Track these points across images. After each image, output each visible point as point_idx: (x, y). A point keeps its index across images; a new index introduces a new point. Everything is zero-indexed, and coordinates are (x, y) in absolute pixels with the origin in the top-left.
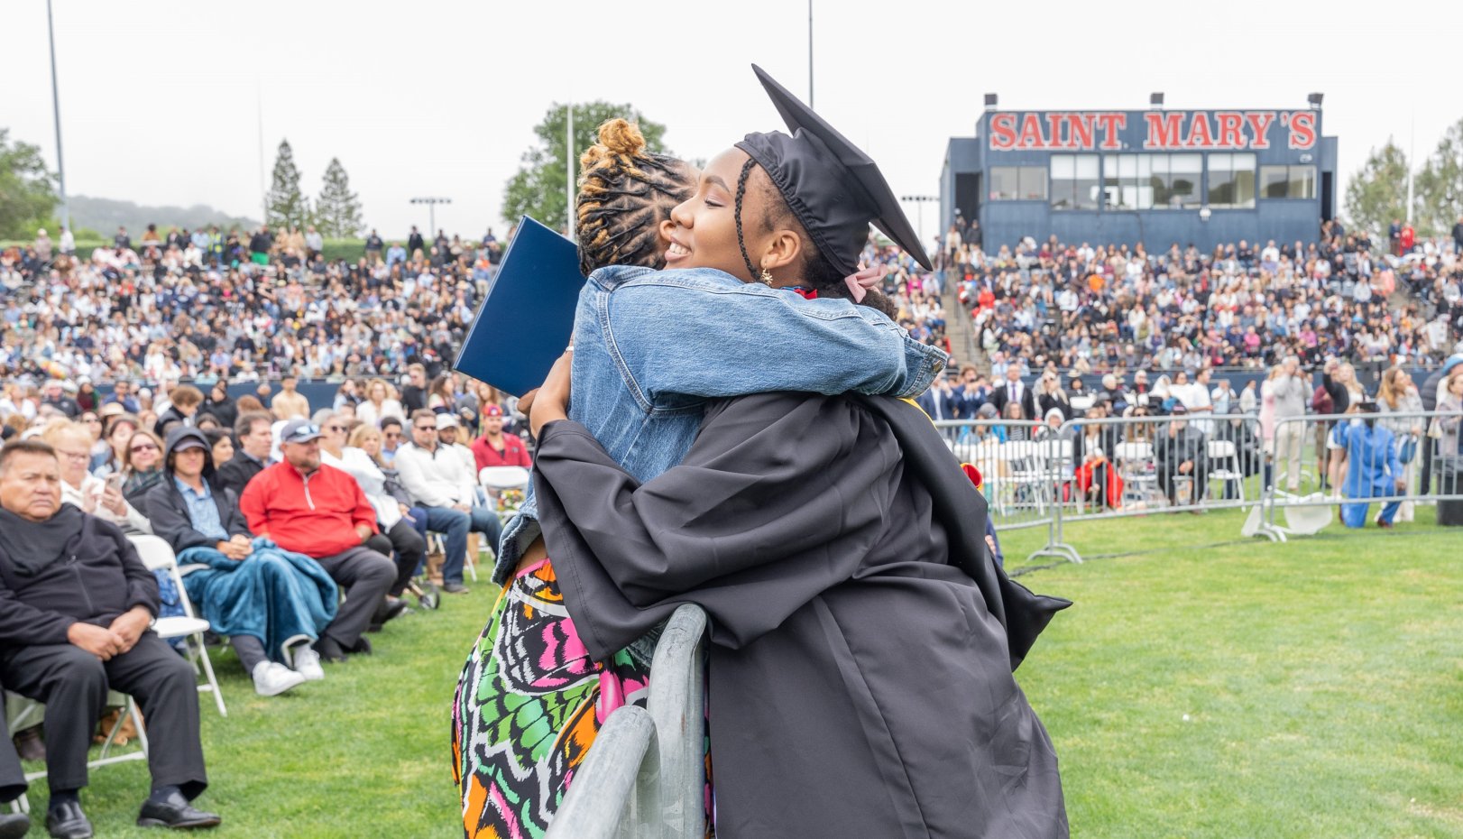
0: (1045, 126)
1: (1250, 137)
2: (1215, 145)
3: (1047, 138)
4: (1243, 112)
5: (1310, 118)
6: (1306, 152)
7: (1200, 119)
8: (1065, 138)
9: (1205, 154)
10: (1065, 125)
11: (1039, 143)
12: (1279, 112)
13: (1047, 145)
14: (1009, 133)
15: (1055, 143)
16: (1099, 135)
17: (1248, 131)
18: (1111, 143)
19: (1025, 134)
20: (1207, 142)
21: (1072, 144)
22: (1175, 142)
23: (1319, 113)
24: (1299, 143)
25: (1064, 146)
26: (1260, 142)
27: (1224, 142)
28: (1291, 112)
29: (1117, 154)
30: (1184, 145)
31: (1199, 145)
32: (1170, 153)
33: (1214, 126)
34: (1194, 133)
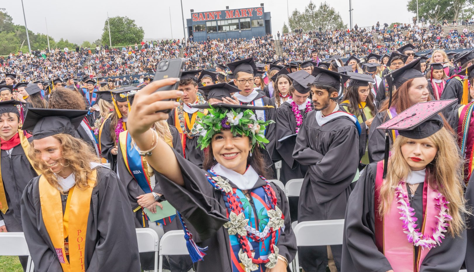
0: (204, 15)
1: (248, 14)
2: (241, 16)
3: (205, 18)
4: (246, 9)
5: (261, 9)
6: (261, 16)
7: (237, 11)
8: (208, 18)
9: (239, 19)
10: (208, 15)
11: (203, 19)
12: (254, 8)
13: (205, 20)
14: (196, 17)
15: (206, 19)
16: (216, 16)
17: (248, 13)
18: (218, 18)
19: (200, 17)
20: (239, 16)
21: (210, 19)
22: (232, 17)
23: (263, 8)
24: (259, 15)
25: (208, 19)
26: (250, 15)
27: (243, 16)
28: (257, 8)
29: (220, 20)
30: (234, 17)
31: (237, 17)
32: (231, 19)
33: (240, 12)
34: (236, 14)
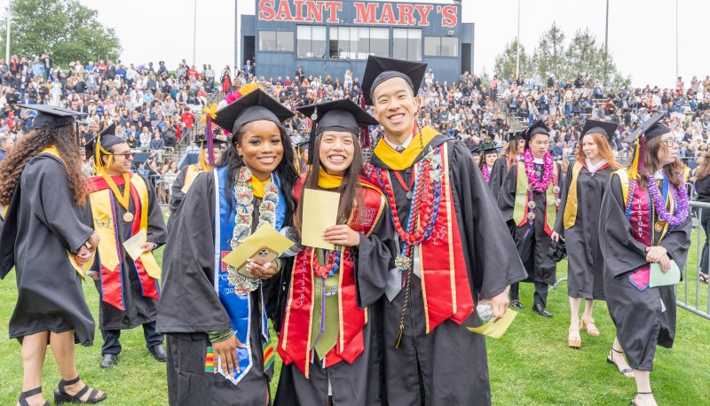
1: (418, 19)
2: (397, 23)
3: (294, 15)
4: (414, 4)
5: (454, 9)
6: (451, 29)
7: (388, 7)
8: (305, 15)
9: (391, 28)
10: (305, 7)
11: (288, 17)
12: (435, 5)
13: (294, 19)
14: (270, 10)
15: (299, 18)
16: (326, 14)
17: (416, 15)
18: (333, 19)
19: (281, 12)
20: (392, 21)
21: (309, 19)
22: (372, 20)
23: (460, 7)
24: (446, 23)
25: (305, 20)
26: (424, 22)
27: (402, 21)
28: (442, 5)
29: (338, 26)
30: (378, 22)
31: (387, 23)
32: (370, 27)
33: (396, 11)
34: (384, 16)
